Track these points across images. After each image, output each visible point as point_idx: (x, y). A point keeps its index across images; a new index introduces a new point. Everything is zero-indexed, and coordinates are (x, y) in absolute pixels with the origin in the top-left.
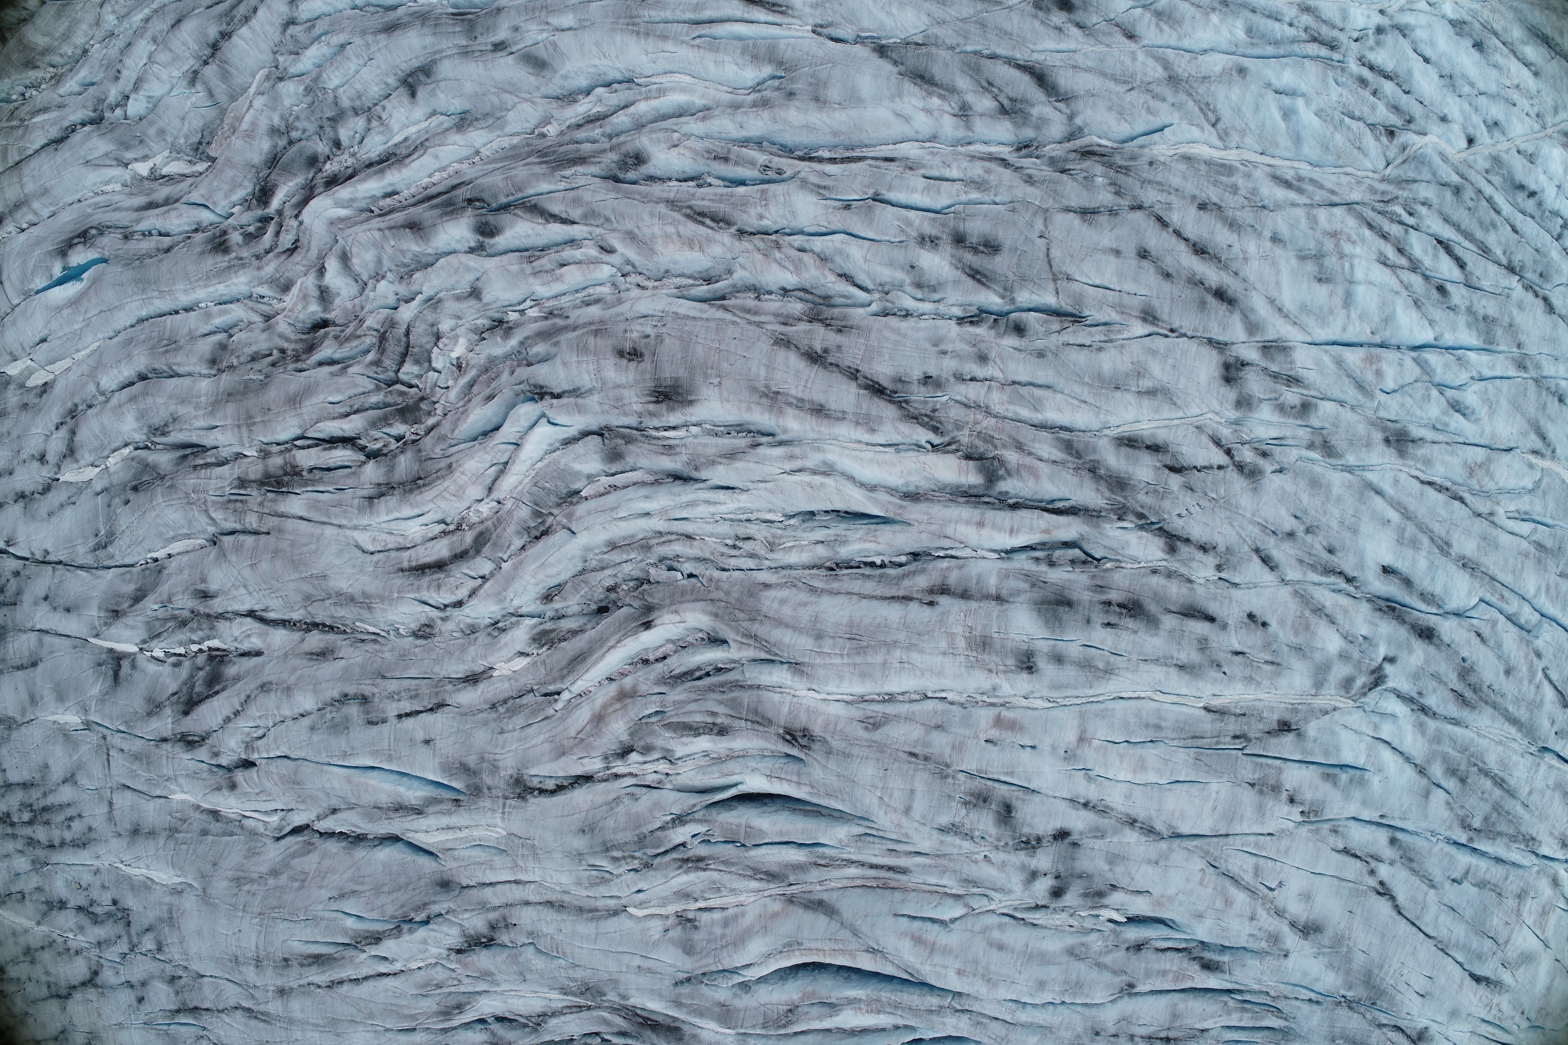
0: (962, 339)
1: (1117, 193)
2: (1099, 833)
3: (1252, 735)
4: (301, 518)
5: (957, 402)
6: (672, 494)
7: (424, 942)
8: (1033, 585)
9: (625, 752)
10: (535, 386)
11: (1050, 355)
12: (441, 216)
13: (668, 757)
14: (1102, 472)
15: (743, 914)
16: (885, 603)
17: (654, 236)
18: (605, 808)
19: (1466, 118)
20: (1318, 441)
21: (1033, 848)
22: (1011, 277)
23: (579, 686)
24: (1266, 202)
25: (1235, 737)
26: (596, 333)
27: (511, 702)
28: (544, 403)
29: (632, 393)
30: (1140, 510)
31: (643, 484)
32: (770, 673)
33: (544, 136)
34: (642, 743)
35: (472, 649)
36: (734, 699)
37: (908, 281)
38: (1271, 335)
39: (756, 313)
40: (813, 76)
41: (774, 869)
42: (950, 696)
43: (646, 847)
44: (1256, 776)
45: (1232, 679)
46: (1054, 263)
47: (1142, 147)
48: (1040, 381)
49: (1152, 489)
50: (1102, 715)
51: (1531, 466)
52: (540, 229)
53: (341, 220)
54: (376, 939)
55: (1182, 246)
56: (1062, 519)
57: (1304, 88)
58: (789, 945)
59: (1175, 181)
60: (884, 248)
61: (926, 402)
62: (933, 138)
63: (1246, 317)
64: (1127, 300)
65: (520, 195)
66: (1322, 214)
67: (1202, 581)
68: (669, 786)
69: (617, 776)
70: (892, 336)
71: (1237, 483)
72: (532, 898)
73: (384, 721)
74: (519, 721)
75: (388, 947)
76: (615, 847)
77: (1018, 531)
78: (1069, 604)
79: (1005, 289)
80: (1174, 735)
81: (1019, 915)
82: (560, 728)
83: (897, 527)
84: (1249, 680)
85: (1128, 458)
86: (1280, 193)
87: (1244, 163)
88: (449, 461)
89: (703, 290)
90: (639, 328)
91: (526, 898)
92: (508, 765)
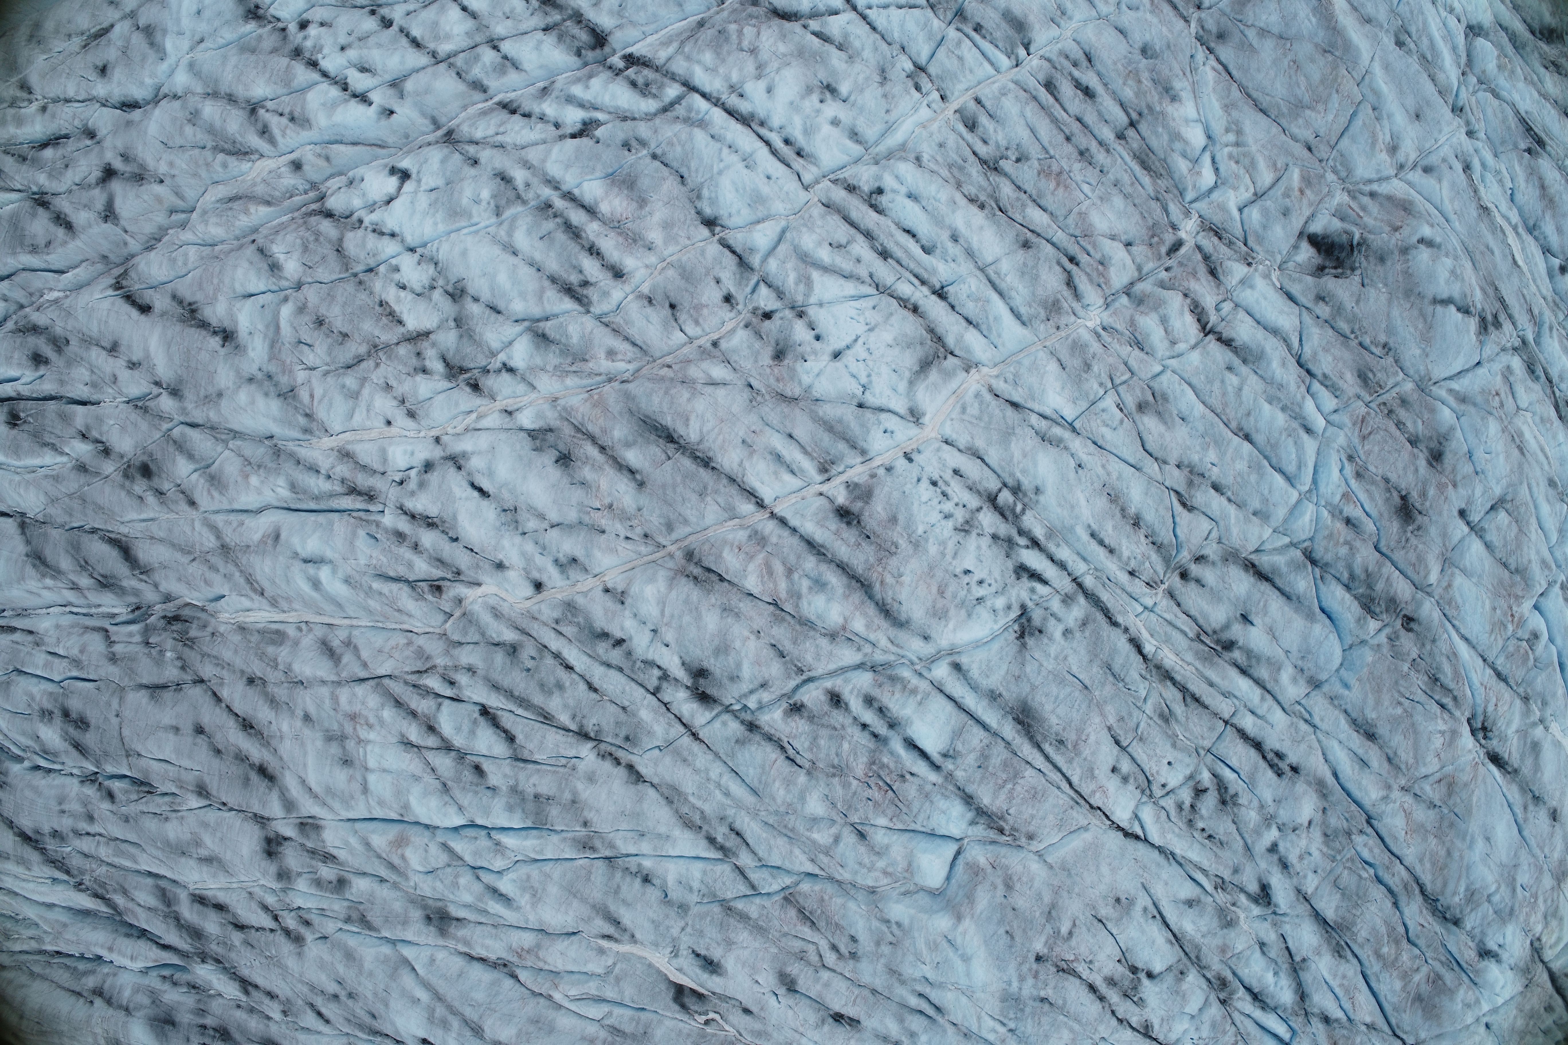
1: (183, 668)
19: (528, 560)
20: (355, 915)
51: (601, 951)
55: (231, 723)
57: (329, 554)
59: (227, 655)
66: (344, 695)
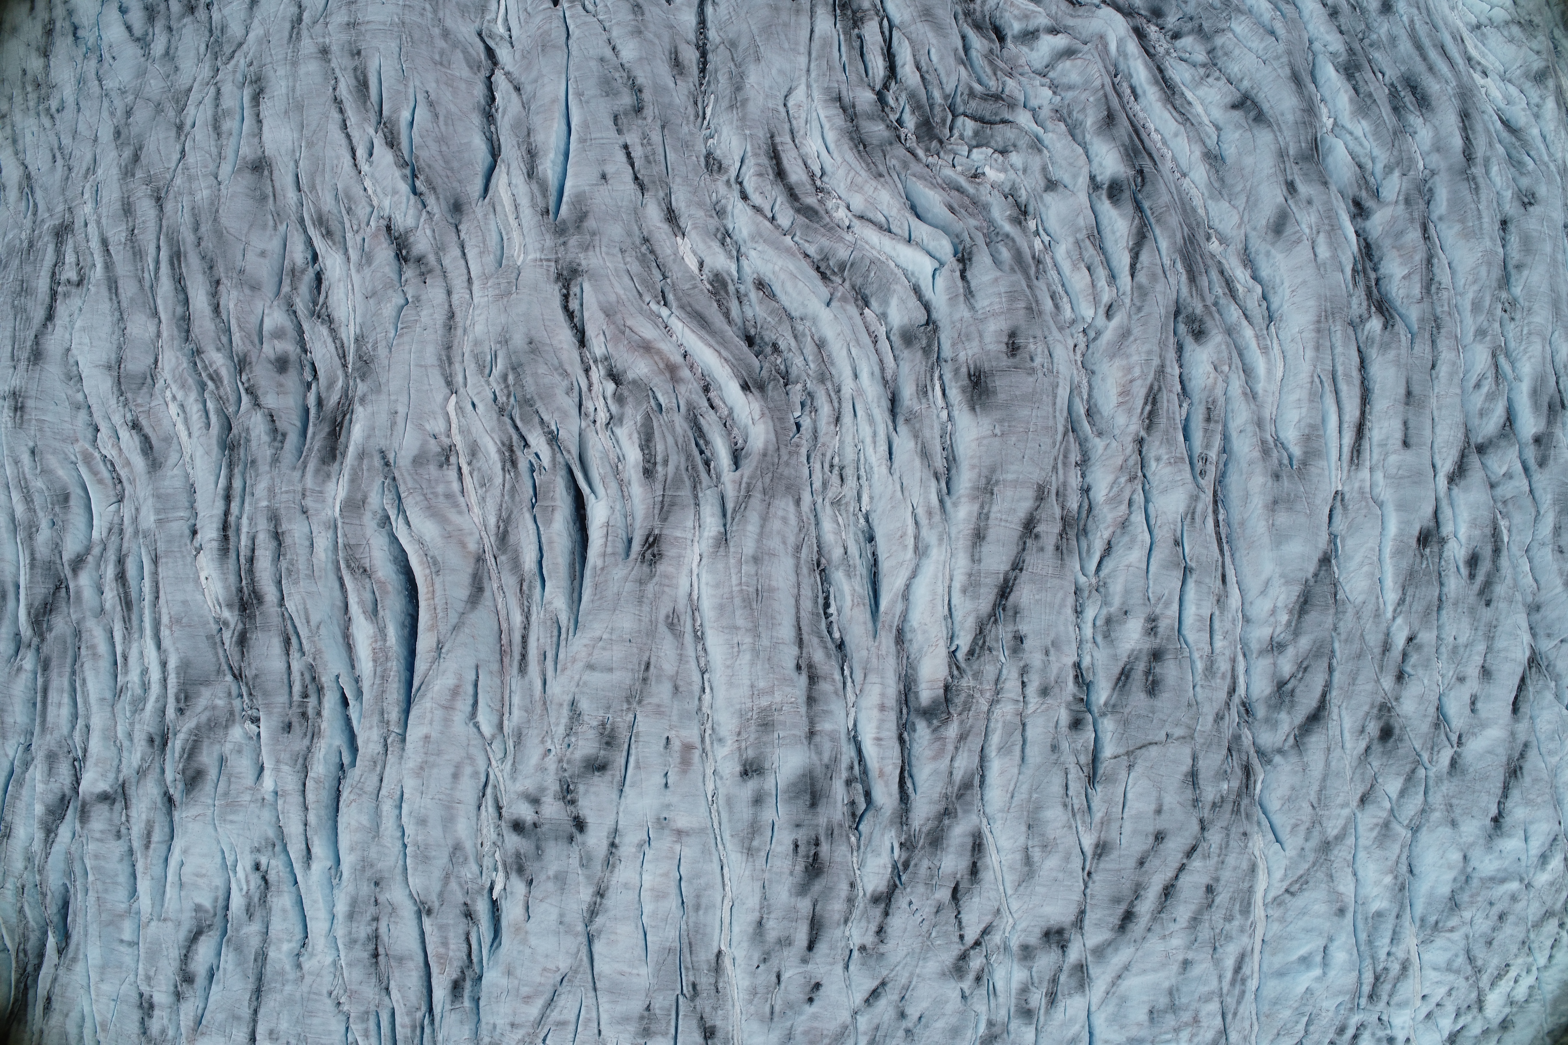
0: (1061, 670)
2: (586, 862)
3: (698, 1001)
4: (812, 31)
5: (1000, 671)
6: (879, 398)
7: (395, 192)
8: (827, 767)
9: (614, 377)
10: (970, 253)
11: (1055, 757)
12: (1123, 145)
13: (612, 421)
14: (946, 822)
15: (460, 513)
16: (793, 621)
17: (1128, 356)
18: (556, 362)
21: (564, 798)
22: (1126, 711)
23: (677, 325)
24: (1220, 950)
25: (694, 986)
26: (1029, 309)
27: (652, 257)
28: (955, 263)
29: (976, 350)
30: (912, 863)
31: (883, 370)
32: (713, 515)
33: (1208, 238)
34: (626, 393)
35: (701, 213)
36: (683, 481)
37: (1112, 610)
38: (1094, 971)
39: (1065, 464)
40: (1296, 495)
41: (512, 539)
42: (707, 697)
43: (521, 408)
44: (657, 1011)
45: (753, 975)
46: (1143, 750)
47: (1259, 823)
48: (1028, 750)
49: (934, 872)
50: (705, 851)
52: (1123, 243)
53: (1106, 46)
54: (392, 143)
56: (895, 787)
58: (435, 563)
60: (1141, 583)
61: (997, 641)
62: (1247, 620)
63: (1109, 944)
64: (1115, 826)
65: (1153, 221)
67: (847, 933)
68: (583, 424)
69: (587, 371)
70: (1058, 601)
71: (948, 956)
72: (455, 297)
73: (619, 131)
74: (635, 267)
75: (384, 156)
76: (518, 376)
77: (880, 746)
78: (814, 804)
79: (1114, 706)
80: (691, 924)
81: (489, 790)
82: (632, 310)
83: (870, 625)
84: (754, 992)
85: (962, 845)
86: (1229, 963)
87: (1253, 925)
88: (885, 173)
89: (1080, 409)
90: (1039, 350)
91: (454, 291)
92: (590, 261)
